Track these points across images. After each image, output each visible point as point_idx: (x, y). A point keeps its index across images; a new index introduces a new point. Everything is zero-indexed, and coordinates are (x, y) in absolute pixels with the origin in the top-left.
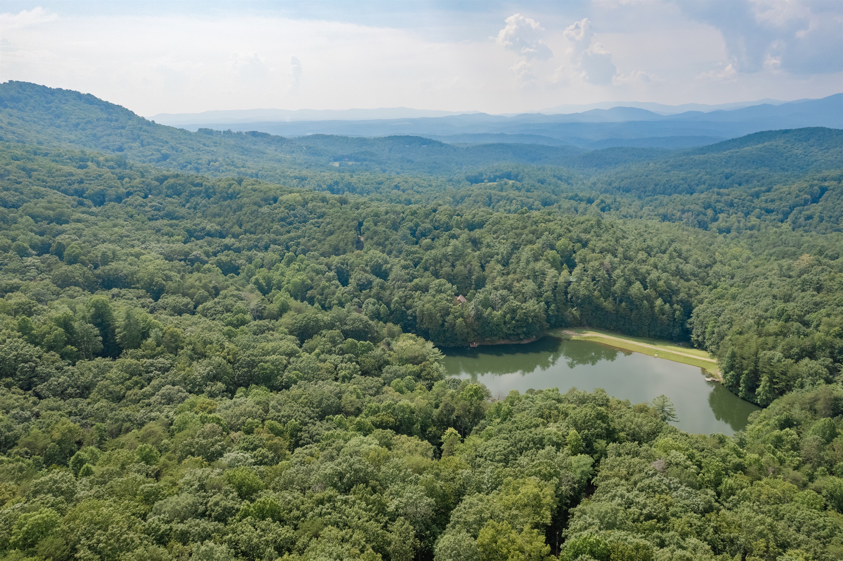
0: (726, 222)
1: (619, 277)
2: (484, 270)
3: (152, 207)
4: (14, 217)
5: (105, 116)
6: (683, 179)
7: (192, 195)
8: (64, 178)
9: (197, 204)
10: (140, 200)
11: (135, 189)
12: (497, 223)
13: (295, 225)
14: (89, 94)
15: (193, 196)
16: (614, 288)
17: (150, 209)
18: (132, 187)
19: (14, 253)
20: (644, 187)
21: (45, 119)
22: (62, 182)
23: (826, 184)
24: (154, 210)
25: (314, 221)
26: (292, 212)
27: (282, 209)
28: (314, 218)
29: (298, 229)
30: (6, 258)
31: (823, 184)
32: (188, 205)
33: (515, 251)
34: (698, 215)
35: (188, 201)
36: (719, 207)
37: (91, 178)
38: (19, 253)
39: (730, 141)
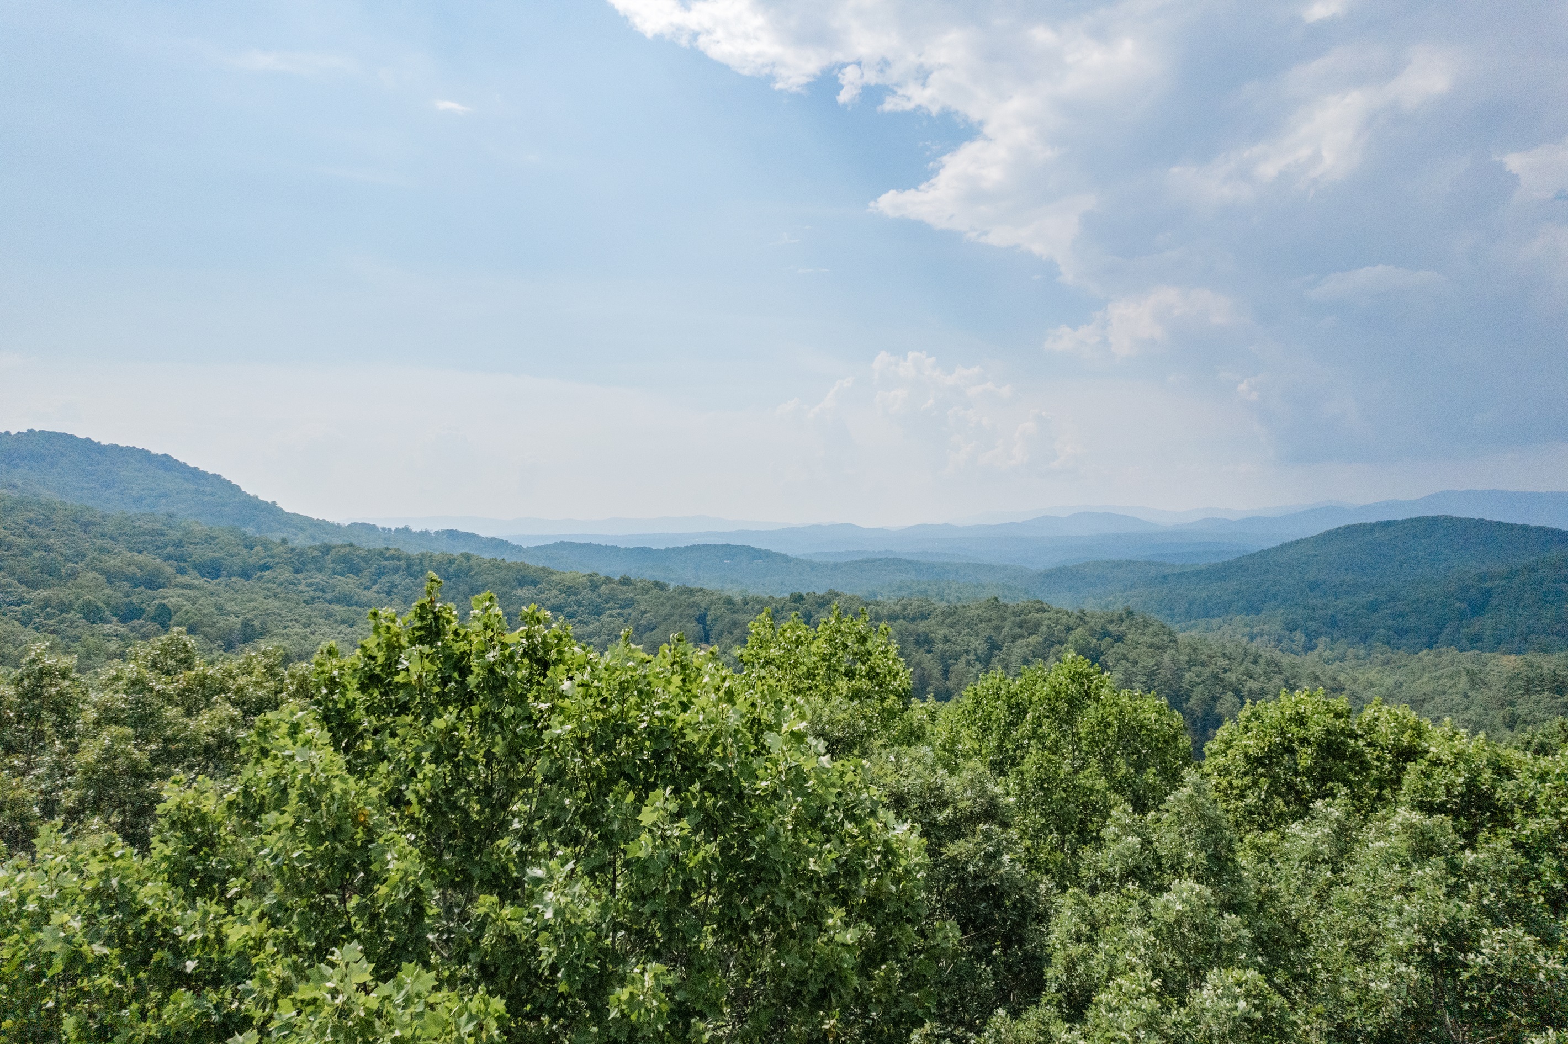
0: (1332, 650)
1: (1194, 685)
2: (947, 679)
3: (310, 585)
4: (74, 568)
5: (193, 487)
6: (1237, 594)
7: (380, 573)
8: (148, 538)
9: (393, 585)
10: (288, 575)
11: (277, 560)
12: (951, 615)
13: (579, 618)
14: (165, 455)
15: (384, 574)
16: (1190, 704)
17: (307, 589)
18: (272, 557)
19: (78, 615)
20: (1170, 609)
21: (83, 488)
22: (145, 542)
23: (1488, 585)
24: (315, 590)
25: (614, 612)
26: (573, 598)
27: (555, 592)
28: (614, 609)
29: (587, 623)
30: (63, 621)
31: (1486, 585)
32: (375, 588)
33: (996, 652)
34: (1280, 641)
35: (375, 583)
36: (1313, 628)
37: (196, 540)
38: (86, 617)
39: (1297, 542)
